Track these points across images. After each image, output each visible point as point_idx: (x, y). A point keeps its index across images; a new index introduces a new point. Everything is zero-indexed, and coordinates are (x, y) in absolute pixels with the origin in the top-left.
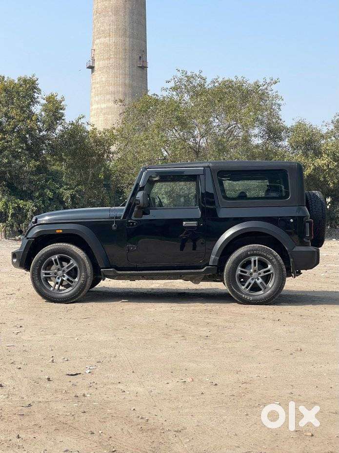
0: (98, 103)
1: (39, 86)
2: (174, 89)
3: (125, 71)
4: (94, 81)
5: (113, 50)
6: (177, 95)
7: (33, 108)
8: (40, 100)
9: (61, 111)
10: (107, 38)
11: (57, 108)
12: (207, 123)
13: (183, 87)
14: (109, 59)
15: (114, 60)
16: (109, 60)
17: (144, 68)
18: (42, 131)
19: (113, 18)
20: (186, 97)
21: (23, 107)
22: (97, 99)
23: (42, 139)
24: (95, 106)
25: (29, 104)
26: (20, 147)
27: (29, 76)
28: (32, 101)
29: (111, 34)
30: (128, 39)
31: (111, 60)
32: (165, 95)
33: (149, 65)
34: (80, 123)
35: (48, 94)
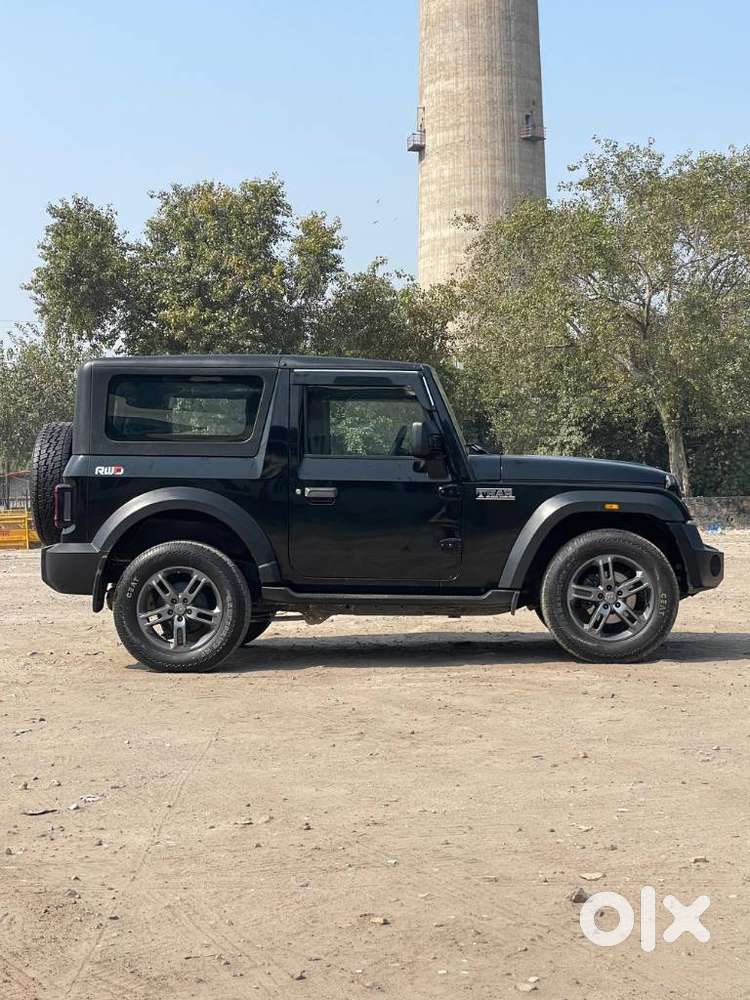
0: (434, 227)
1: (286, 200)
2: (587, 184)
3: (493, 149)
4: (424, 178)
5: (465, 105)
6: (595, 196)
7: (274, 248)
8: (287, 229)
9: (335, 252)
10: (453, 80)
11: (326, 246)
12: (667, 258)
13: (608, 178)
14: (457, 125)
15: (467, 127)
16: (458, 128)
17: (535, 140)
18: (295, 299)
19: (464, 33)
20: (619, 203)
21: (251, 247)
22: (432, 218)
23: (297, 317)
24: (428, 235)
25: (266, 240)
26: (248, 336)
27: (263, 178)
28: (271, 232)
29: (459, 70)
30: (498, 78)
31: (462, 127)
32: (567, 200)
33: (547, 135)
34: (379, 274)
35: (306, 215)
